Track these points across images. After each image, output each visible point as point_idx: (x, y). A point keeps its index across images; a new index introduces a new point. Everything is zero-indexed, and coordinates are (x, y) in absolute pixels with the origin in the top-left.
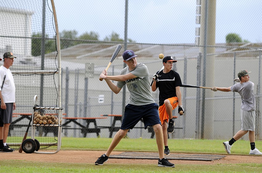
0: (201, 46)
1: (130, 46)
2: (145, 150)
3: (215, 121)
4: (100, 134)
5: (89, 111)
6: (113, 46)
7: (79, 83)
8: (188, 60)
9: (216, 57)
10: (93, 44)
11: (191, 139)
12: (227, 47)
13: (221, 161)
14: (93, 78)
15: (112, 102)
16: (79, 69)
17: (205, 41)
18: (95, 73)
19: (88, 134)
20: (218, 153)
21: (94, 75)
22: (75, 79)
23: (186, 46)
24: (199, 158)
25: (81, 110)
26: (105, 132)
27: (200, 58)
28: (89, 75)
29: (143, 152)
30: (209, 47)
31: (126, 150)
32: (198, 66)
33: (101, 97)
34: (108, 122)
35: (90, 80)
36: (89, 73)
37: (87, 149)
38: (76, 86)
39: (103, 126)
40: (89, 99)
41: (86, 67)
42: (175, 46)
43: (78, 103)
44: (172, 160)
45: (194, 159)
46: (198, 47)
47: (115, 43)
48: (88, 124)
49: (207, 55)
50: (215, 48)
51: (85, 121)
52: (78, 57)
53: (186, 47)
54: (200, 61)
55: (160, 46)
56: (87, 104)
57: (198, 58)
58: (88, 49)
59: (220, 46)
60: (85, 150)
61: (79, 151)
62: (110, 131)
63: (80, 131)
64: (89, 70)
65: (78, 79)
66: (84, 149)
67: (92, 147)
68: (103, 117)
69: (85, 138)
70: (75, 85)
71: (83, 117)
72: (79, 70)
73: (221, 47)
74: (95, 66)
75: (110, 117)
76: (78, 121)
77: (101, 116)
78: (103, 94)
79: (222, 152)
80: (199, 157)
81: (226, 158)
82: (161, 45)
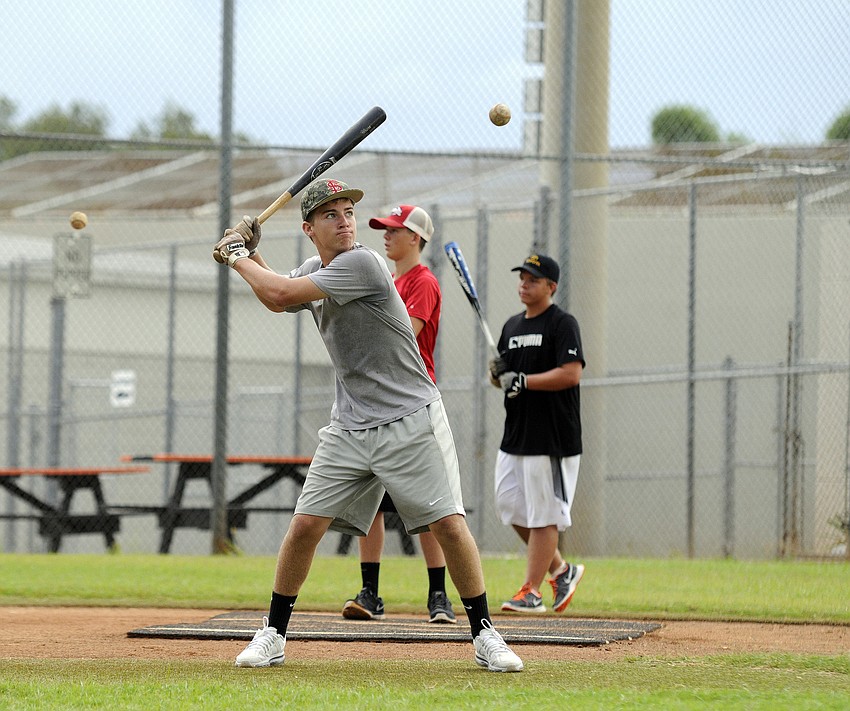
0: (547, 158)
1: (243, 162)
2: (313, 605)
3: (610, 479)
4: (119, 538)
5: (72, 440)
6: (169, 161)
7: (27, 321)
8: (491, 219)
9: (612, 205)
10: (84, 155)
11: (508, 557)
12: (662, 163)
13: (642, 647)
14: (87, 296)
15: (171, 402)
16: (29, 258)
17: (565, 137)
18: (96, 277)
19: (69, 541)
20: (625, 614)
21: (92, 285)
22: (11, 302)
23: (485, 156)
24: (547, 634)
25: (35, 439)
26: (140, 531)
27: (546, 210)
28: (71, 285)
29: (308, 611)
30: (583, 160)
31: (232, 603)
32: (535, 244)
33: (123, 380)
34: (152, 488)
35: (74, 310)
36: (71, 278)
37: (68, 600)
38: (16, 334)
39: (132, 503)
40: (73, 388)
41: (57, 252)
42: (437, 159)
43: (25, 408)
44: (431, 645)
45: (526, 637)
46: (535, 162)
47: (179, 147)
48: (69, 497)
49: (576, 198)
50: (607, 165)
51: (55, 483)
52: (19, 212)
53: (482, 161)
54: (545, 222)
55: (374, 157)
56: (63, 409)
57: (535, 209)
58: (64, 175)
59: (630, 156)
60: (57, 606)
61: (32, 610)
62: (162, 524)
63: (35, 525)
64: (72, 266)
65: (22, 304)
66: (51, 603)
67: (89, 592)
68: (133, 465)
69: (54, 557)
70: (11, 327)
71: (43, 465)
72: (24, 266)
73: (635, 161)
74: (96, 247)
75: (161, 467)
76: (23, 483)
77: (124, 460)
78: (131, 367)
79: (643, 610)
80: (547, 629)
81: (661, 633)
82: (377, 153)
